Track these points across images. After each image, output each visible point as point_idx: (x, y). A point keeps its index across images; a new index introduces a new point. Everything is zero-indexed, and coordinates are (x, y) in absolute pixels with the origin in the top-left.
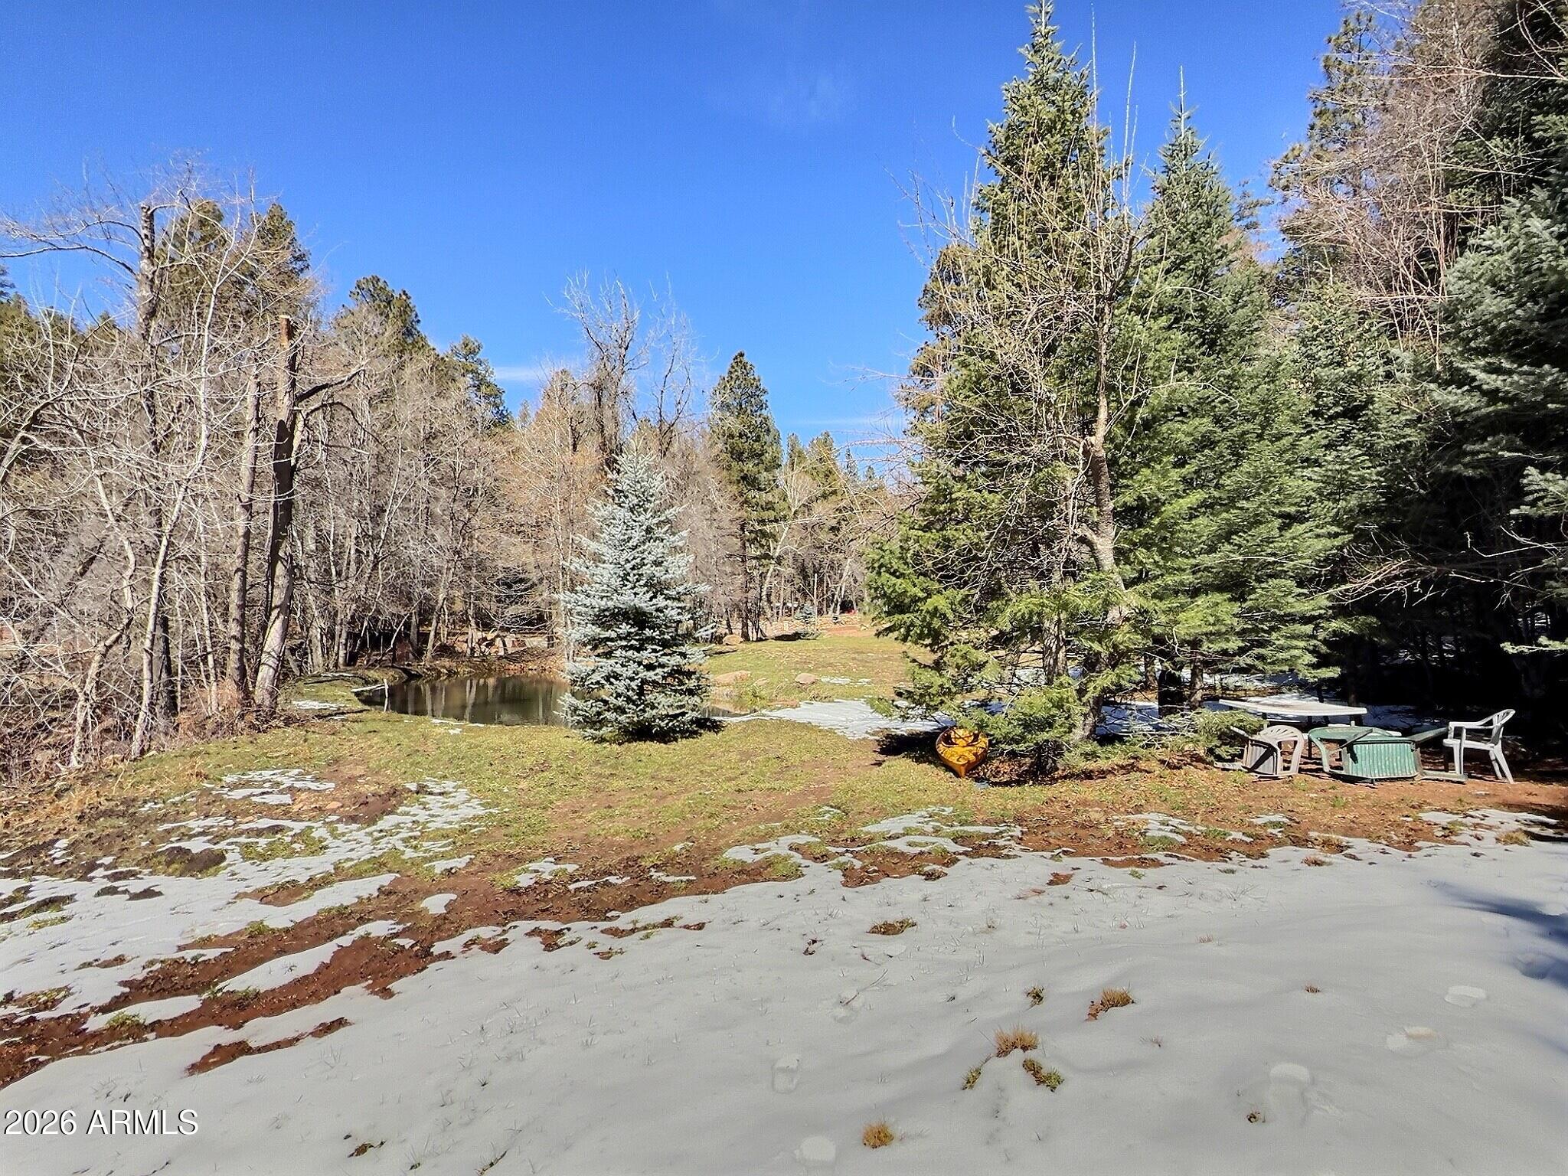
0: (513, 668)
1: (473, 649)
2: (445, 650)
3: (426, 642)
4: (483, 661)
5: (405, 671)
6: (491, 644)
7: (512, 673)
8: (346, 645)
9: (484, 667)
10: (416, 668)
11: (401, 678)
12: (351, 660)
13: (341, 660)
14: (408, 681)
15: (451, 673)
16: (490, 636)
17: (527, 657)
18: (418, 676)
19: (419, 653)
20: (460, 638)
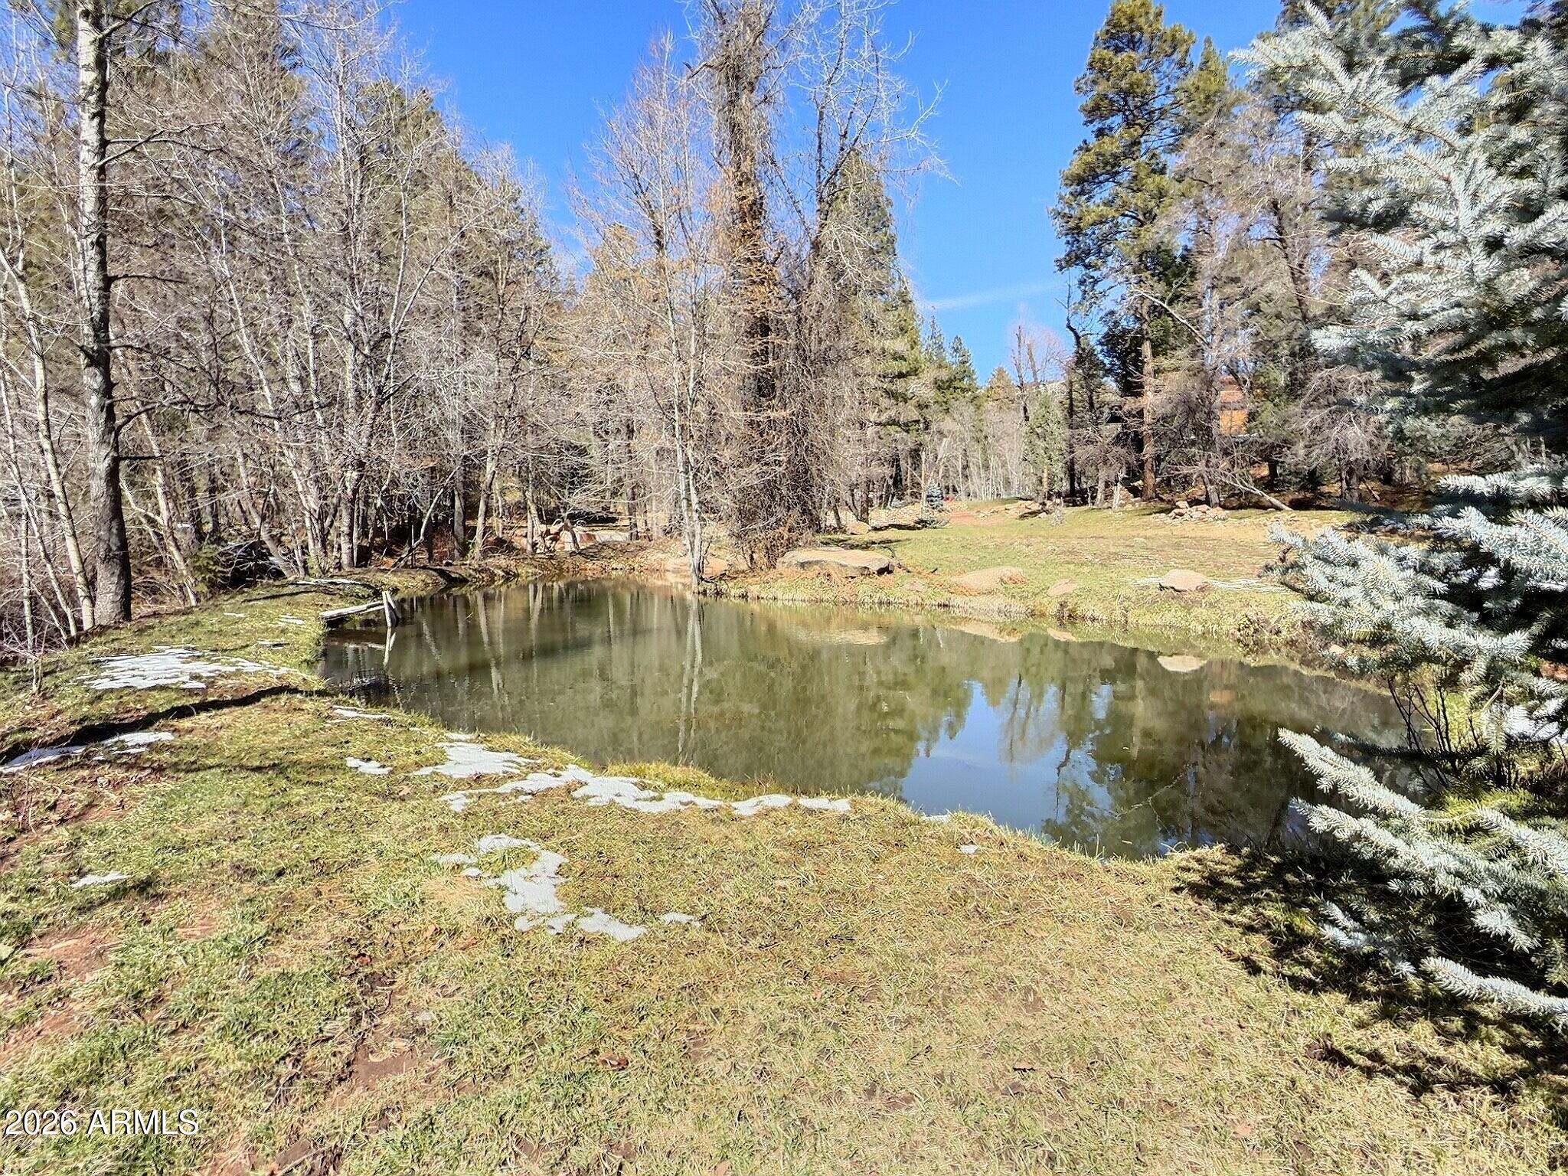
0: (592, 568)
1: (534, 545)
2: (502, 545)
3: (472, 536)
4: (551, 558)
5: (442, 573)
6: (556, 538)
7: (590, 573)
8: (350, 535)
9: (553, 566)
10: (458, 570)
11: (435, 584)
12: (363, 557)
13: (345, 560)
14: (447, 588)
15: (509, 576)
16: (554, 529)
17: (607, 552)
18: (462, 581)
19: (465, 550)
20: (518, 532)
